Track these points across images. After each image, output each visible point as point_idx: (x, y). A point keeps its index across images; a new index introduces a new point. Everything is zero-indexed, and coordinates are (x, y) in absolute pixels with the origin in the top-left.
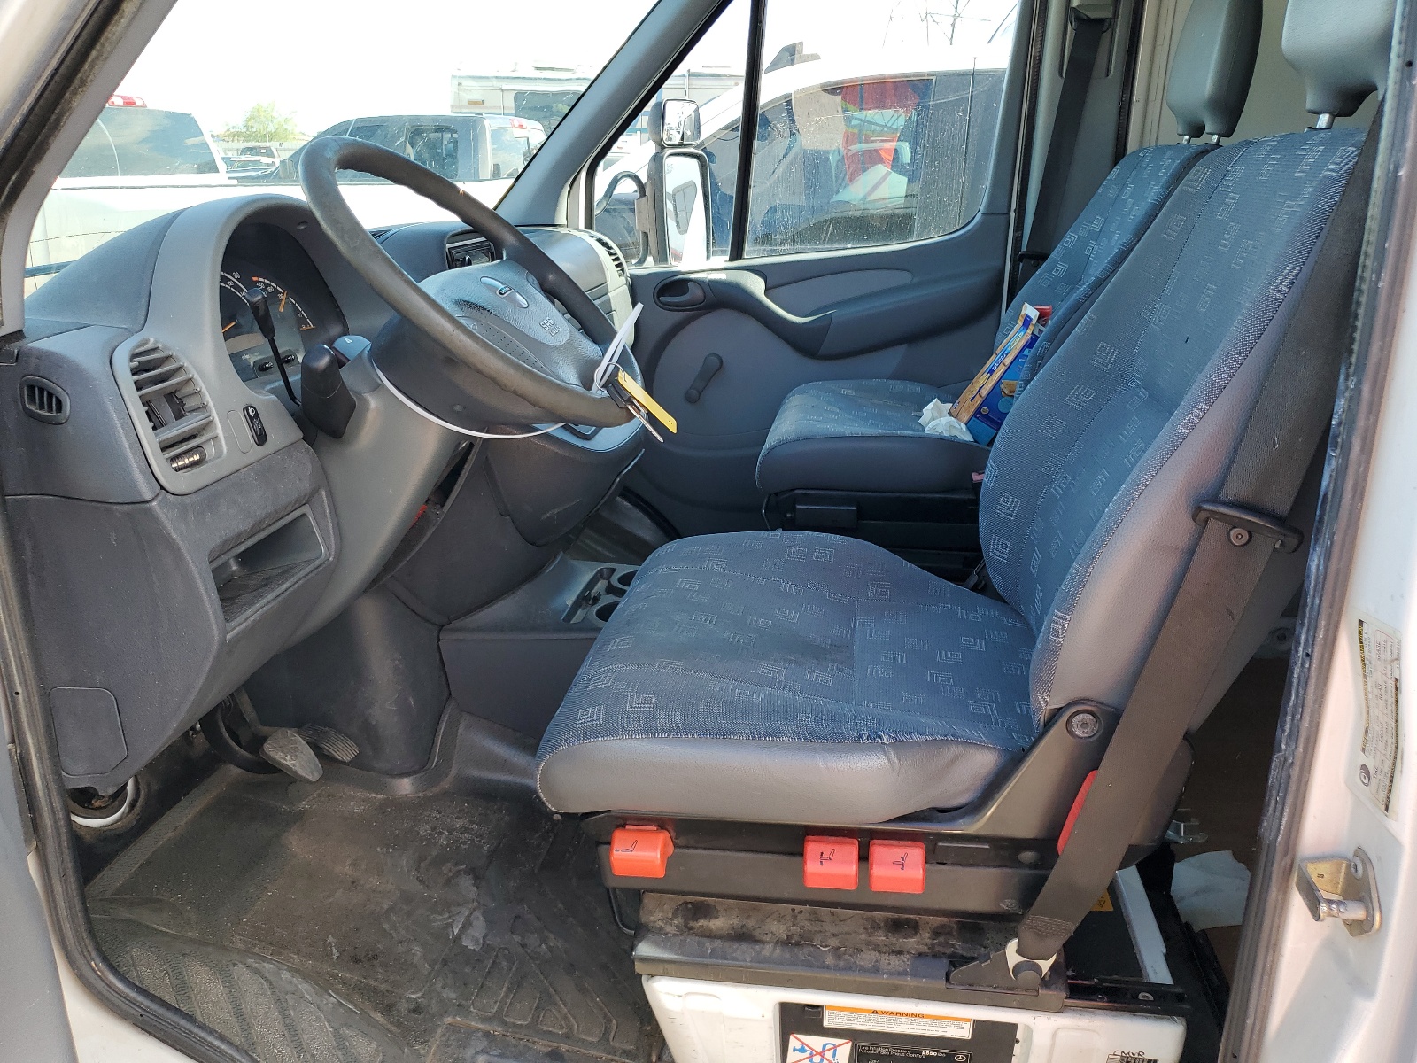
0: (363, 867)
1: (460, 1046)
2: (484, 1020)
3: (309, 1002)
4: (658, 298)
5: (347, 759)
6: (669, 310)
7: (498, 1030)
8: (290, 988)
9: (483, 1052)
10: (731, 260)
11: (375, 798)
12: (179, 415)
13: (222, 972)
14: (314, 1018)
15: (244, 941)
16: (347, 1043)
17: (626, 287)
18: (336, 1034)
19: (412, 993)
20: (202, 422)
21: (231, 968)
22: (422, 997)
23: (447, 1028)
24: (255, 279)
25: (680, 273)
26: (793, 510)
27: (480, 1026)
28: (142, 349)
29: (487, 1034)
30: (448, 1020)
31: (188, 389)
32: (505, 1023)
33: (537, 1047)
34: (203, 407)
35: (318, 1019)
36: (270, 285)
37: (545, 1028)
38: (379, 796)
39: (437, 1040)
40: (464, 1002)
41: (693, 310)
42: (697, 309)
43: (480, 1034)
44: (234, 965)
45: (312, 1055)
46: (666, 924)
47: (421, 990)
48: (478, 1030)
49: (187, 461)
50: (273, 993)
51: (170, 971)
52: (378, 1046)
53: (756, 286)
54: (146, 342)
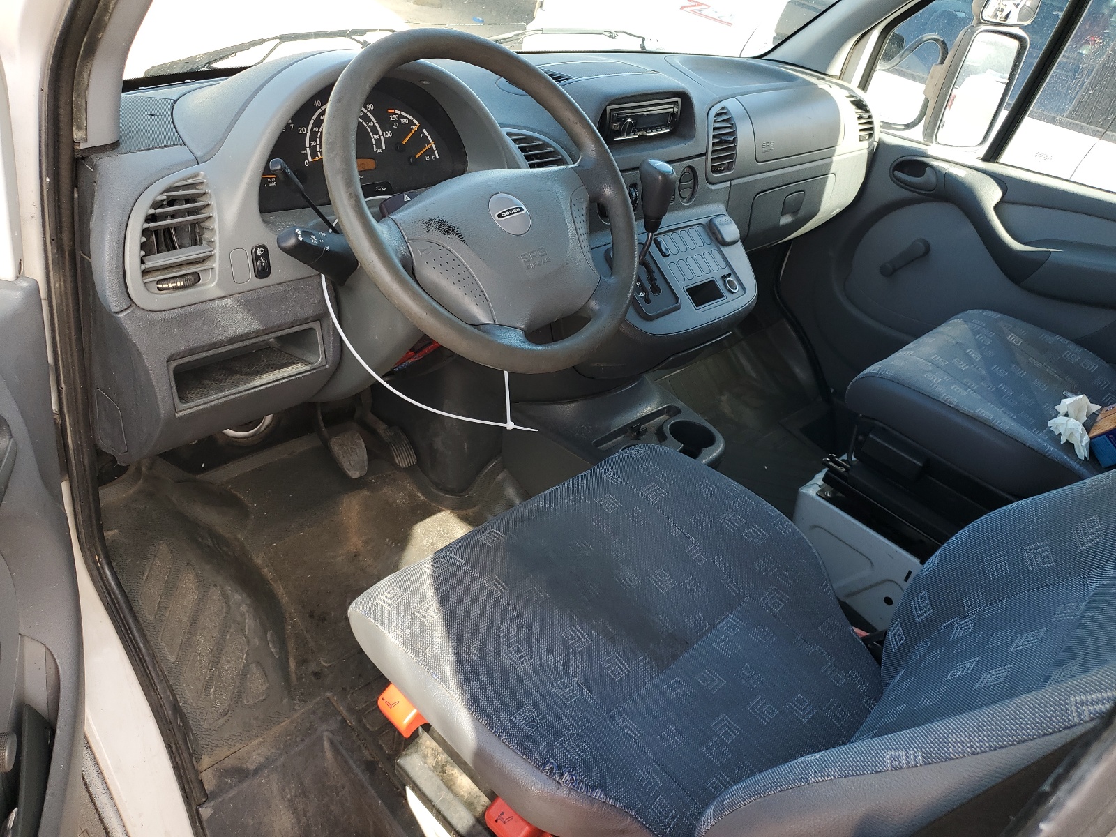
0: (369, 547)
1: (321, 718)
2: (351, 710)
3: (245, 635)
4: (893, 172)
5: (403, 465)
6: (899, 185)
7: (351, 722)
8: (239, 619)
9: (331, 732)
10: (985, 159)
11: (419, 497)
12: (194, 243)
13: (203, 586)
14: (239, 647)
15: (264, 559)
16: (248, 676)
17: (866, 152)
18: (247, 665)
19: (324, 661)
20: (201, 255)
21: (212, 586)
22: (327, 667)
23: (324, 700)
24: (390, 111)
25: (925, 155)
26: (866, 435)
27: (345, 713)
28: (189, 182)
29: (344, 721)
30: (328, 694)
31: (206, 224)
32: (360, 721)
33: (366, 753)
34: (211, 243)
35: (242, 650)
36: (405, 118)
37: (380, 742)
38: (422, 498)
39: (310, 705)
40: (348, 689)
41: (919, 193)
42: (924, 194)
43: (339, 718)
44: (215, 585)
45: (220, 673)
46: (432, 754)
47: (330, 662)
48: (340, 714)
49: (170, 285)
50: (225, 617)
51: (173, 570)
52: (268, 688)
53: (990, 195)
54: (196, 175)
